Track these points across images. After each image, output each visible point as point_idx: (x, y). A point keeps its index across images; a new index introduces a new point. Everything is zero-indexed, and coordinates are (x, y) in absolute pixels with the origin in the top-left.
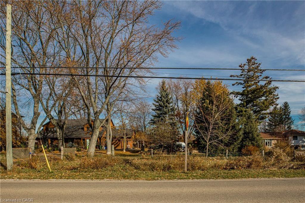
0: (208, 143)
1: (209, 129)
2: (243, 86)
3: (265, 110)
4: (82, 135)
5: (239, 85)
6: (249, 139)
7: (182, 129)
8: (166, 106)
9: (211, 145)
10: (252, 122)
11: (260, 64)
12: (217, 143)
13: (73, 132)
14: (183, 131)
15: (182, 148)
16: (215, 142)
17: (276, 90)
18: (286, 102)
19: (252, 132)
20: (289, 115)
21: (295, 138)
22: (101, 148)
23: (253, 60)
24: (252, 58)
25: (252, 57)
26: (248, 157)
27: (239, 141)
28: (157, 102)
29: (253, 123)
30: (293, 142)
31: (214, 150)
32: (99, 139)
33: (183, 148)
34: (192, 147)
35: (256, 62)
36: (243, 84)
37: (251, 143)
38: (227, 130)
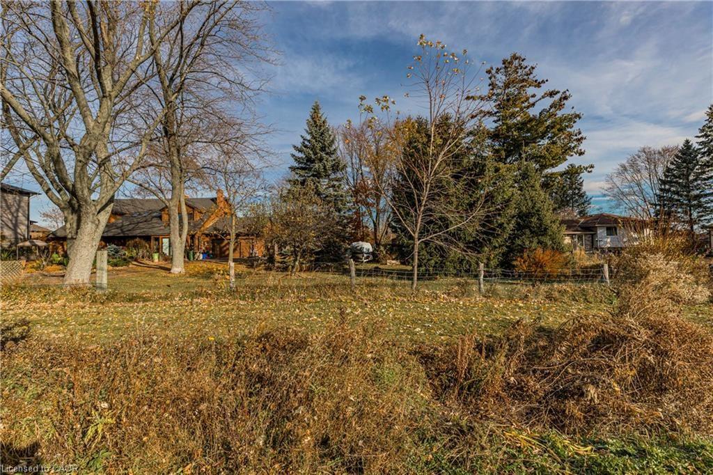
0: (418, 243)
1: (419, 201)
2: (496, 118)
3: (552, 166)
4: (156, 229)
5: (487, 117)
6: (531, 230)
7: (371, 217)
8: (321, 160)
9: (426, 247)
10: (532, 187)
11: (533, 68)
12: (446, 240)
13: (138, 223)
14: (374, 222)
15: (363, 256)
16: (438, 237)
17: (575, 122)
18: (571, 165)
19: (538, 211)
20: (579, 189)
21: (611, 231)
22: (192, 257)
23: (516, 63)
24: (515, 57)
25: (515, 55)
26: (556, 285)
27: (506, 236)
28: (300, 151)
29: (536, 190)
30: (609, 240)
31: (436, 263)
32: (189, 237)
33: (365, 255)
34: (386, 253)
35: (524, 64)
36: (496, 113)
37: (537, 241)
38: (472, 206)
